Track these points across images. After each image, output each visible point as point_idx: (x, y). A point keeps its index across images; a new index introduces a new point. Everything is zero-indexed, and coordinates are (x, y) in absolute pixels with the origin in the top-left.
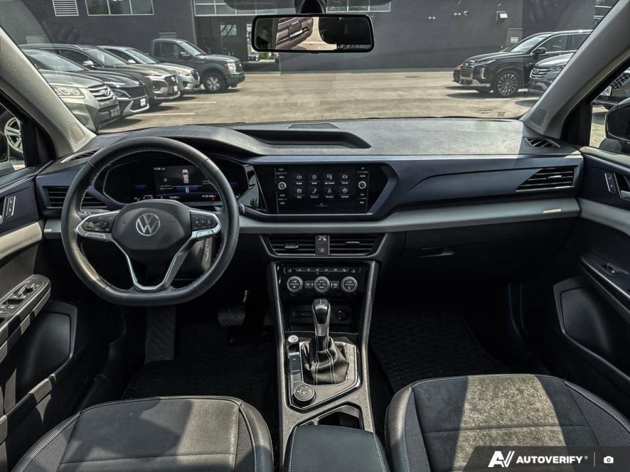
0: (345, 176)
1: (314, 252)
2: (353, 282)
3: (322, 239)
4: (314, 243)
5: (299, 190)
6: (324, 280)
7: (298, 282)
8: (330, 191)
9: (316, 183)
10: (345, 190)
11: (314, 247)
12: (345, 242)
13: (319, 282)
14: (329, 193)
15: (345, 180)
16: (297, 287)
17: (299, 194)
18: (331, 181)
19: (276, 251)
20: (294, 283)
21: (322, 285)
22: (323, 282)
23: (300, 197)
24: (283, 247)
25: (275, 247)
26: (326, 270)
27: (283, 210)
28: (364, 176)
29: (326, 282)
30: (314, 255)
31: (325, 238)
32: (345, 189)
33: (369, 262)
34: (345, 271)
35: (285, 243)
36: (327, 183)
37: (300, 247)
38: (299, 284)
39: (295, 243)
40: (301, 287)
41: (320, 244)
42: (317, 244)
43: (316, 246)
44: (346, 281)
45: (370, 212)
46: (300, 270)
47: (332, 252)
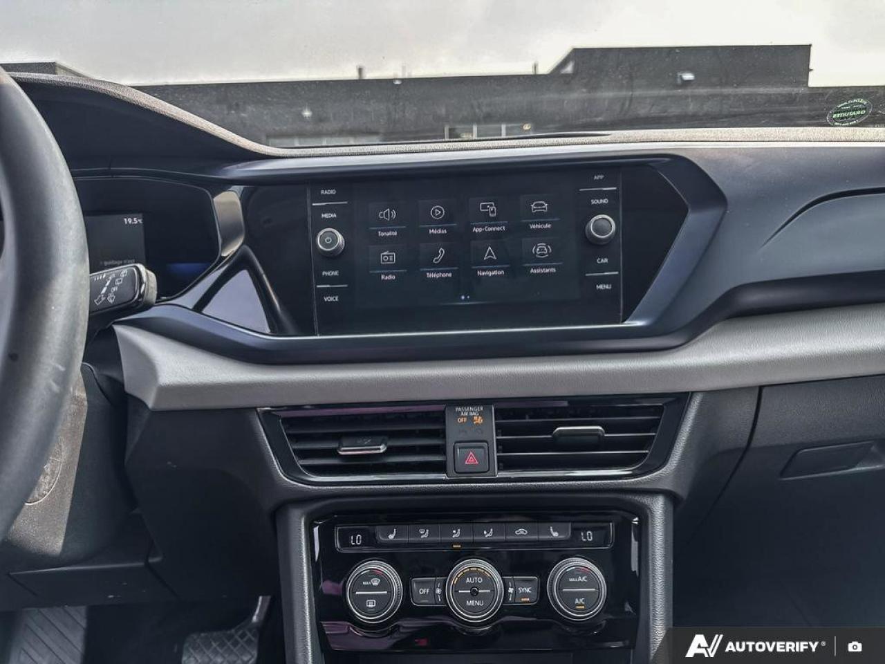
0: (540, 206)
1: (441, 467)
2: (592, 581)
3: (470, 418)
4: (441, 434)
5: (387, 257)
6: (484, 577)
7: (385, 583)
8: (490, 253)
9: (445, 232)
10: (541, 249)
11: (441, 450)
12: (549, 428)
13: (461, 583)
14: (490, 261)
15: (540, 217)
16: (382, 602)
17: (388, 268)
18: (494, 221)
19: (305, 467)
20: (371, 588)
21: (474, 594)
22: (480, 580)
23: (391, 277)
24: (333, 453)
25: (304, 454)
26: (488, 535)
27: (334, 320)
28: (605, 201)
29: (489, 582)
30: (443, 476)
31: (481, 414)
32: (542, 245)
33: (646, 500)
34: (555, 534)
35: (338, 437)
36: (480, 230)
37: (391, 451)
38: (391, 592)
39: (375, 436)
40: (396, 601)
41: (461, 437)
42: (453, 434)
43: (449, 450)
44: (566, 575)
45: (637, 318)
46: (391, 537)
47: (505, 464)
